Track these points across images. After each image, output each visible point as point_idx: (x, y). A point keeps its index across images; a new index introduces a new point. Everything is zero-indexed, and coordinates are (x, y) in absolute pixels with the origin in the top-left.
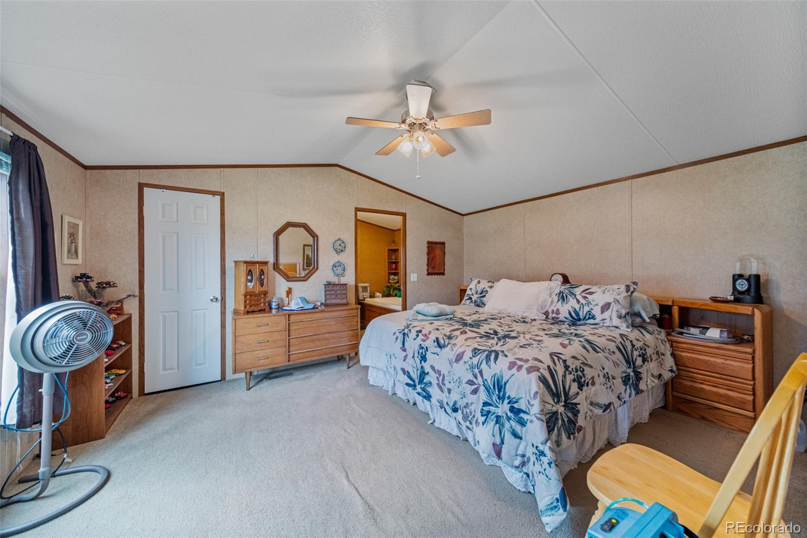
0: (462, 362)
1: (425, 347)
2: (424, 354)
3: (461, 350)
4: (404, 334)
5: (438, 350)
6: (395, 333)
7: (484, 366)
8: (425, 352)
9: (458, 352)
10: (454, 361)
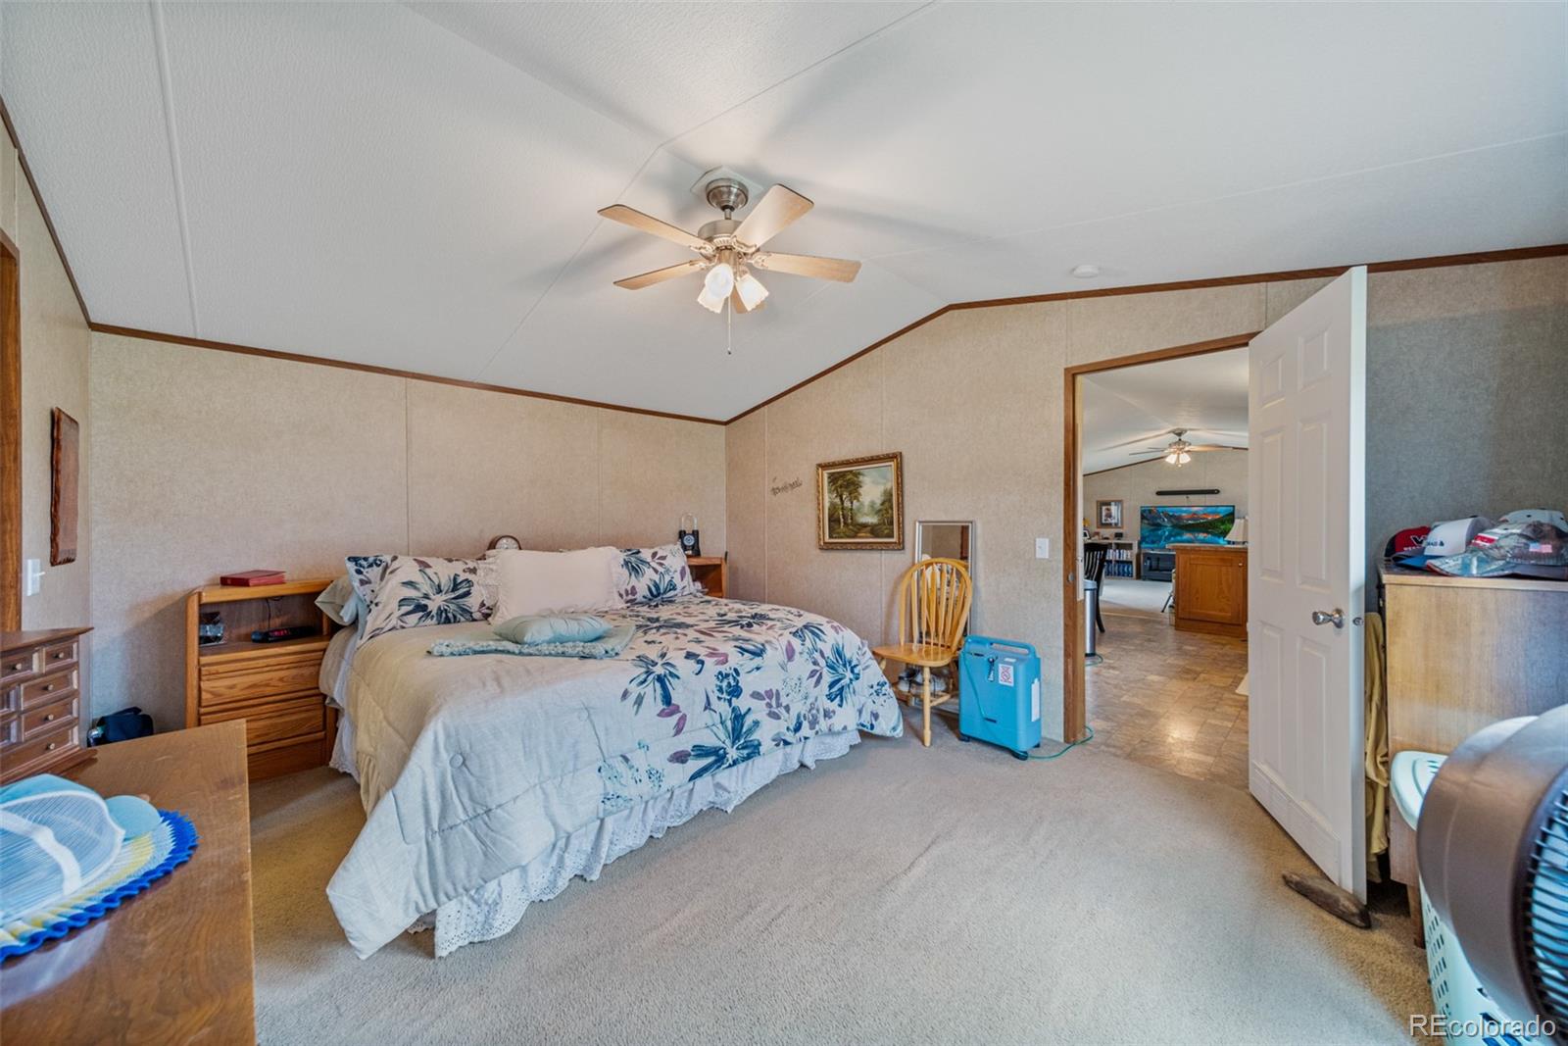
0: (797, 656)
1: (732, 671)
2: (733, 684)
3: (784, 644)
4: (660, 679)
5: (758, 661)
6: (625, 695)
7: (820, 645)
8: (734, 678)
9: (784, 648)
10: (786, 660)
